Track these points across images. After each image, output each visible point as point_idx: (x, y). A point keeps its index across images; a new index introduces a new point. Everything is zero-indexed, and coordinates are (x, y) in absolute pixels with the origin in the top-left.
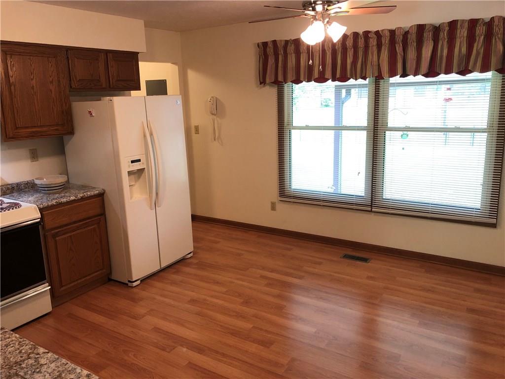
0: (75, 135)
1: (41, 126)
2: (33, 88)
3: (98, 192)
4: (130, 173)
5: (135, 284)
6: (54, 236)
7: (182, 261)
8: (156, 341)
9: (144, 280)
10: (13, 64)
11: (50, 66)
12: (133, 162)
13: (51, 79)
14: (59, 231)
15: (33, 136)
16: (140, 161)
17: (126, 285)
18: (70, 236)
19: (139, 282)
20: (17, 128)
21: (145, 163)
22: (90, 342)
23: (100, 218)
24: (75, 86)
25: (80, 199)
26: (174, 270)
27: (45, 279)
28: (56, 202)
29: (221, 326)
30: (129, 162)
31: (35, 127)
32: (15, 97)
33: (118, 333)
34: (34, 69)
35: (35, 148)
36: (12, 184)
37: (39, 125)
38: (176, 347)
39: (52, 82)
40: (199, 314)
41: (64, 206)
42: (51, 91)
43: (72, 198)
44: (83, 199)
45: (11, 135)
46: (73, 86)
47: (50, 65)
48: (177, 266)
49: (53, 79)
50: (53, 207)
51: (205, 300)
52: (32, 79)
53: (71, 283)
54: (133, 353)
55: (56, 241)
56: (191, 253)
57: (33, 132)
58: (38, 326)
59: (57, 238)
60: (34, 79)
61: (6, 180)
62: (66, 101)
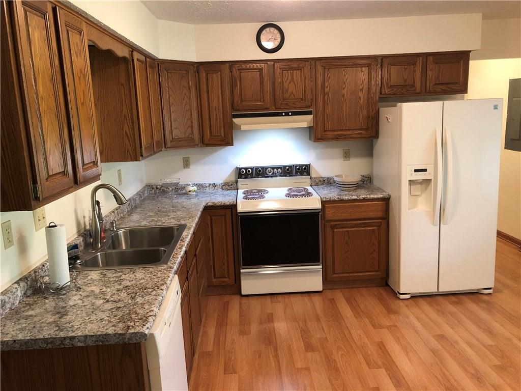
0: (379, 139)
1: (346, 130)
2: (343, 96)
3: (382, 196)
4: (411, 182)
5: (402, 297)
6: (333, 227)
7: (474, 294)
8: (369, 352)
9: (415, 297)
10: (329, 77)
11: (362, 75)
12: (416, 171)
13: (361, 87)
14: (336, 224)
15: (337, 138)
16: (426, 171)
17: (395, 294)
18: (348, 231)
19: (408, 296)
20: (325, 131)
21: (432, 174)
22: (324, 328)
23: (381, 222)
24: (385, 92)
25: (362, 200)
26: (456, 300)
27: (319, 262)
28: (338, 198)
29: (444, 375)
30: (412, 170)
31: (341, 130)
32: (327, 104)
33: (349, 330)
34: (347, 80)
35: (347, 148)
36: (324, 178)
37: (344, 128)
38: (380, 368)
39: (362, 90)
40: (434, 352)
41: (345, 203)
42: (360, 98)
43: (355, 197)
44: (364, 200)
45: (319, 137)
46: (383, 92)
47: (363, 73)
48: (463, 297)
49: (363, 87)
50: (334, 202)
51: (457, 342)
52: (344, 88)
53: (342, 273)
54: (343, 352)
55: (334, 232)
56: (490, 289)
57: (338, 135)
58: (306, 298)
59: (335, 230)
60: (346, 88)
61: (320, 173)
62: (373, 107)
